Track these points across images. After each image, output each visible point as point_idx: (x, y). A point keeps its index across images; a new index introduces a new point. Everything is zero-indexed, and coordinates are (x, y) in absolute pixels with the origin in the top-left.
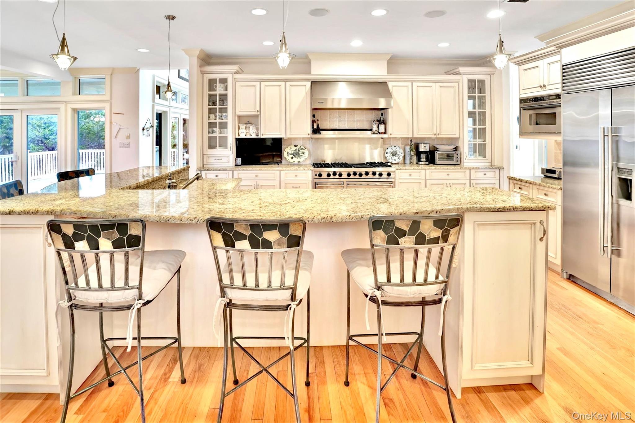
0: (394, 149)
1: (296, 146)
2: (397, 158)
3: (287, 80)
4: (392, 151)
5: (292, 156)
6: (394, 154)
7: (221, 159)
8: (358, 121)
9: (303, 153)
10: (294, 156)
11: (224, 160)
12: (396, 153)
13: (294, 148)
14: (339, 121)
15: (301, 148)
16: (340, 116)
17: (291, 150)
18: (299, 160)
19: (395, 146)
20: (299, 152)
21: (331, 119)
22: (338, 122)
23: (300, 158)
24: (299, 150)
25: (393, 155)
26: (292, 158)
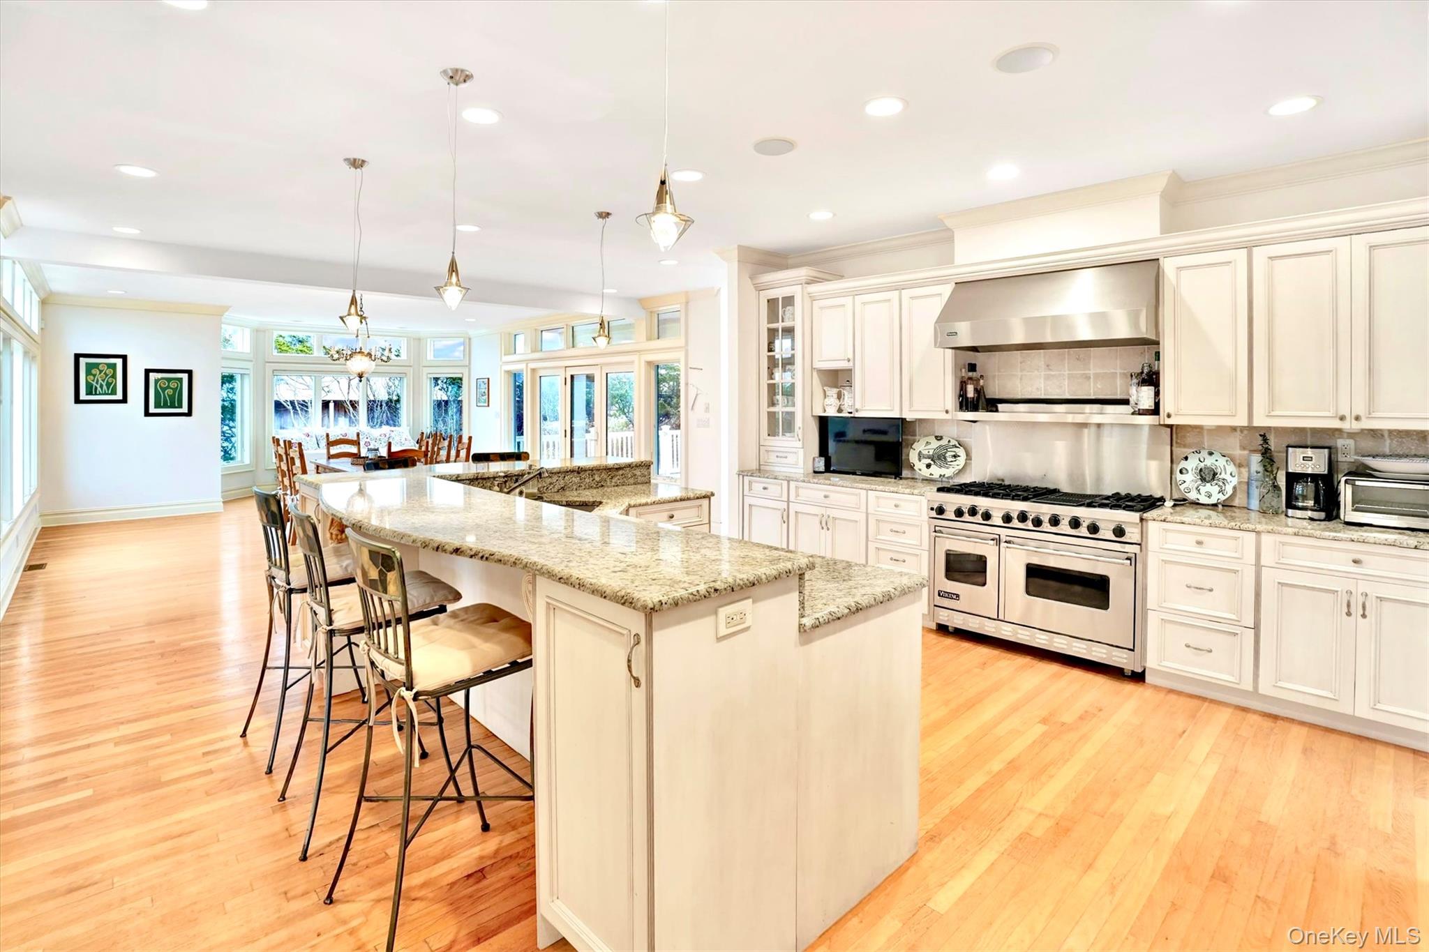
0: (1209, 461)
1: (939, 438)
2: (1217, 489)
3: (902, 287)
4: (1202, 465)
5: (929, 461)
6: (1208, 476)
7: (786, 457)
8: (1097, 376)
9: (955, 456)
10: (932, 463)
11: (791, 459)
12: (1215, 474)
13: (935, 444)
14: (1047, 378)
15: (951, 444)
16: (1048, 366)
17: (927, 447)
18: (943, 471)
19: (1211, 454)
20: (946, 453)
21: (1024, 373)
22: (1042, 381)
23: (948, 468)
24: (946, 448)
25: (1203, 479)
26: (928, 466)
